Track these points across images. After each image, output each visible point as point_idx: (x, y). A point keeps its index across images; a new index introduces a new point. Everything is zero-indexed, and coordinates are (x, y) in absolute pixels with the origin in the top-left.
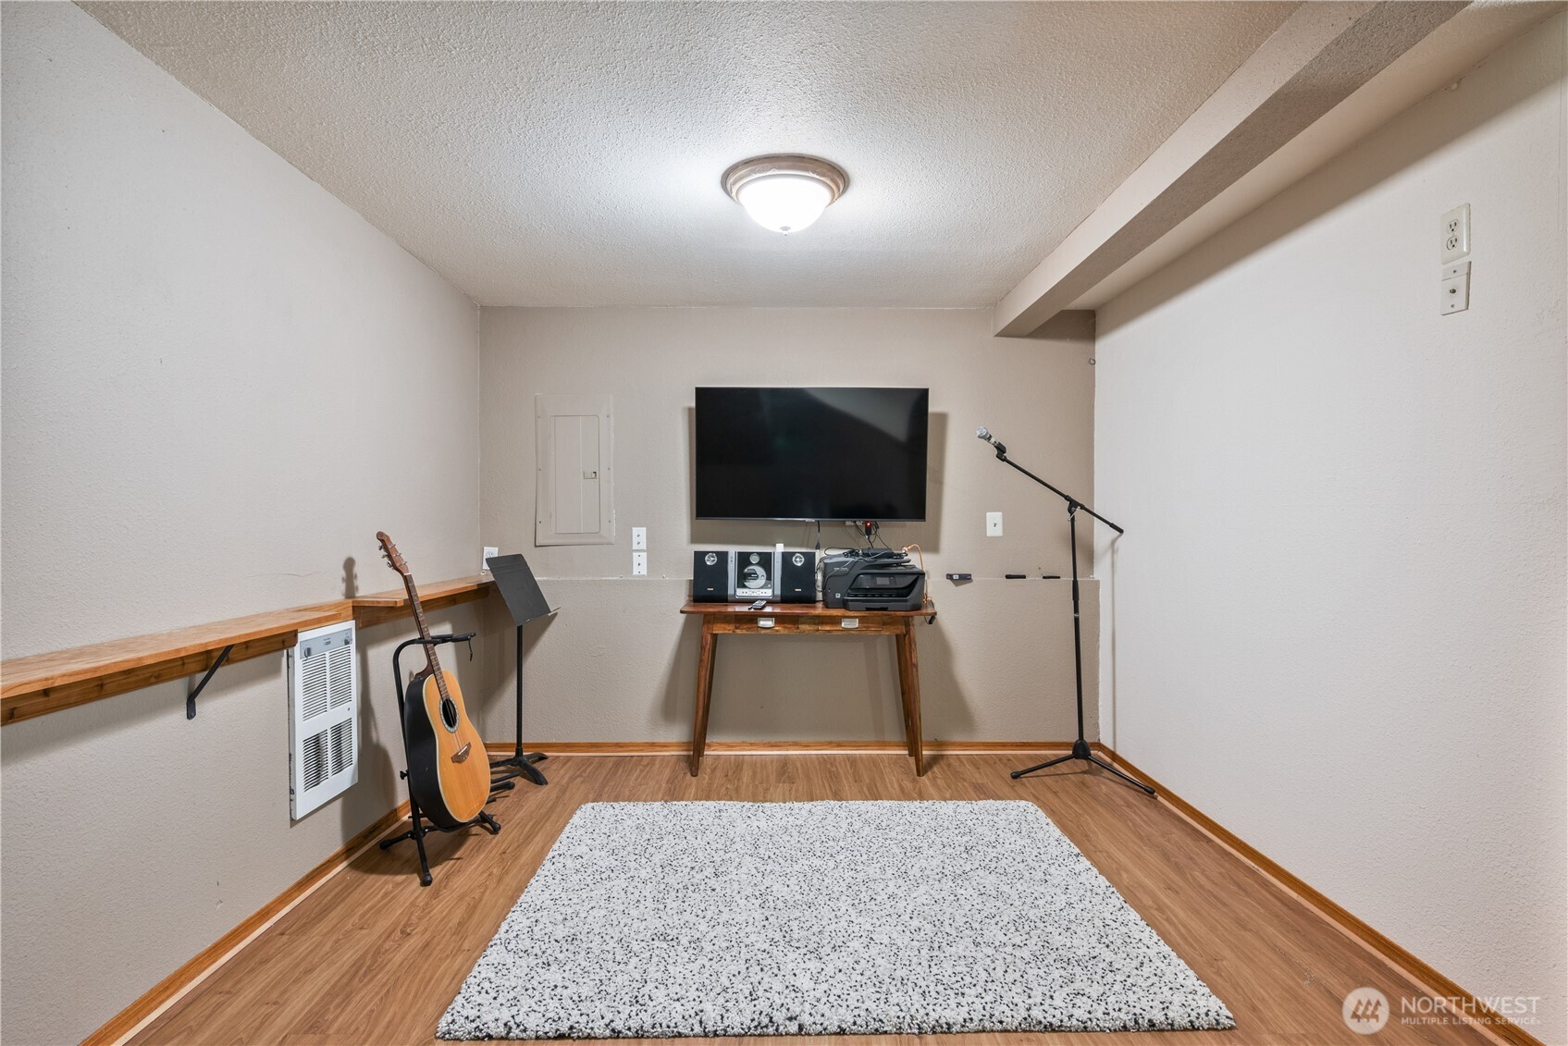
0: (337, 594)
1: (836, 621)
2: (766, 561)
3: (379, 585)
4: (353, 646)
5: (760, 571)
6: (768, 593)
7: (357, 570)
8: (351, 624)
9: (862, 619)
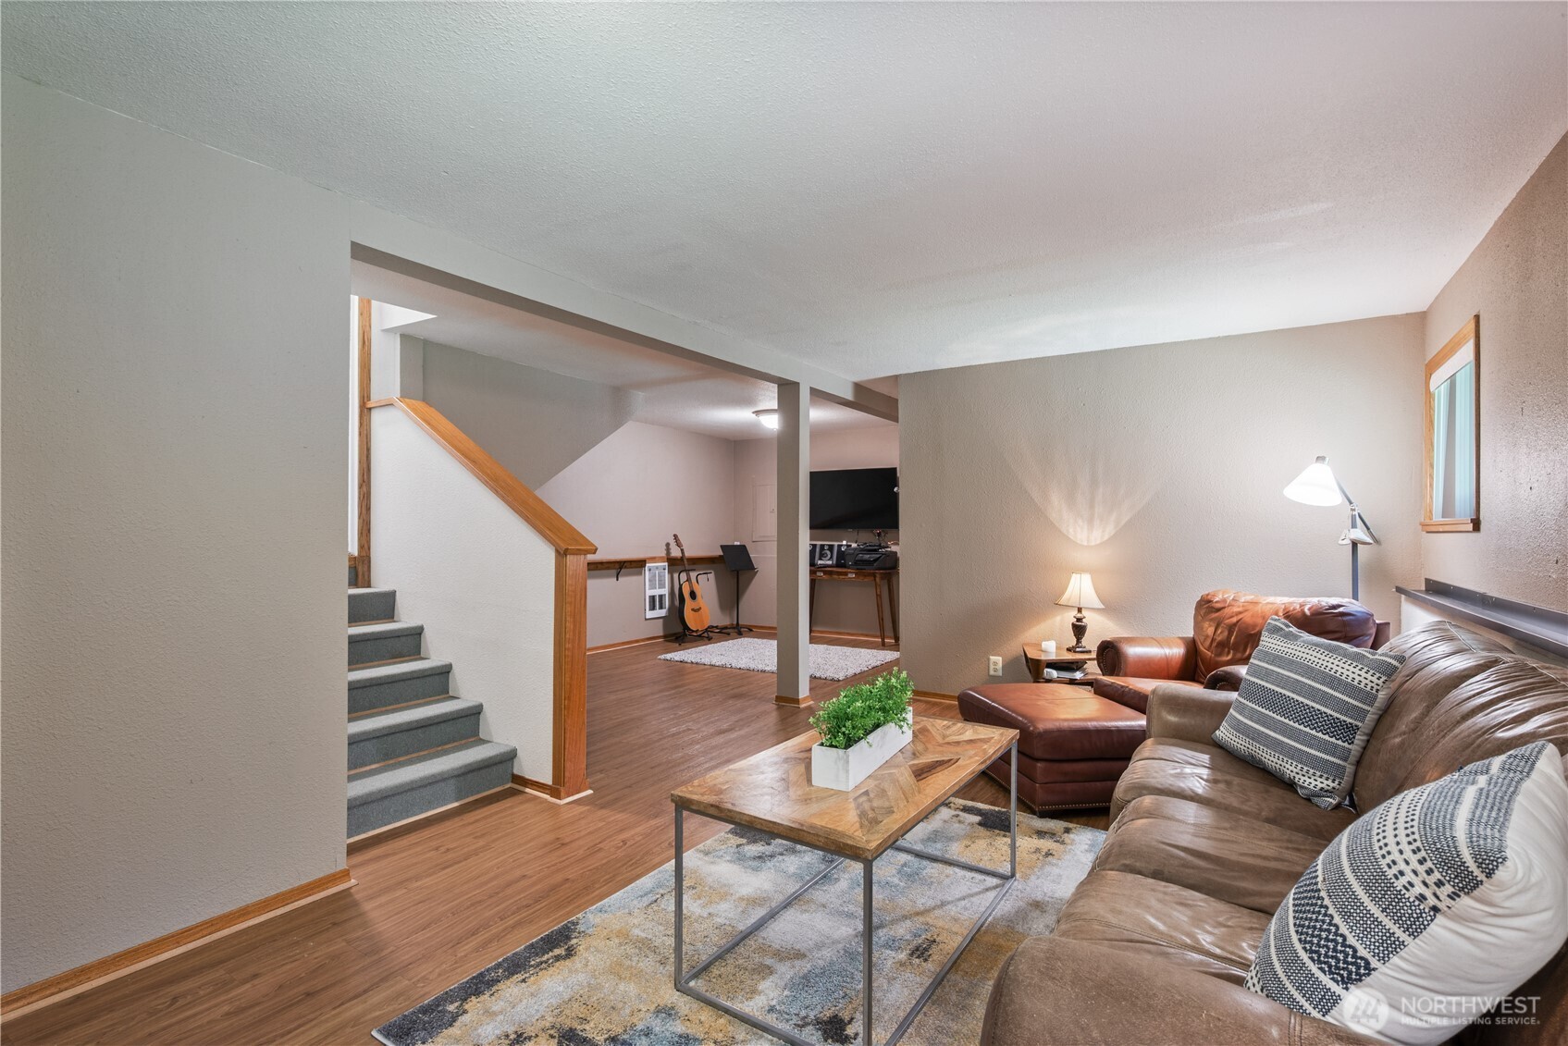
0: (663, 554)
1: (846, 574)
2: (831, 547)
3: (676, 553)
4: (667, 571)
5: (828, 553)
6: (830, 562)
7: (671, 547)
8: (666, 564)
9: (856, 574)
